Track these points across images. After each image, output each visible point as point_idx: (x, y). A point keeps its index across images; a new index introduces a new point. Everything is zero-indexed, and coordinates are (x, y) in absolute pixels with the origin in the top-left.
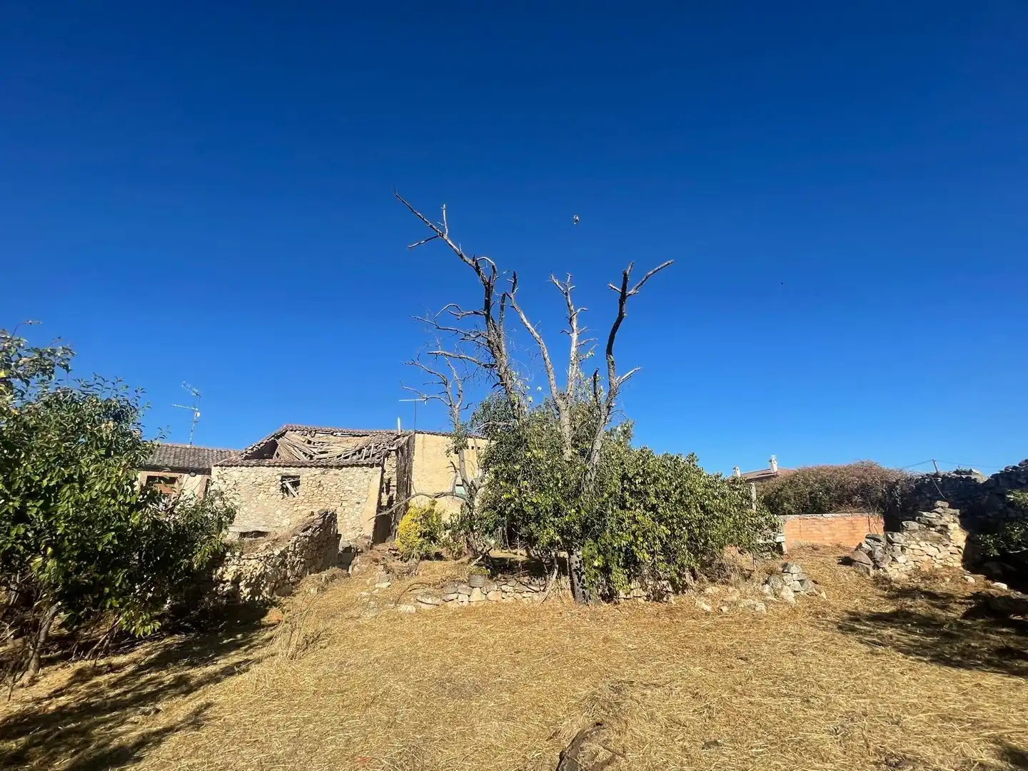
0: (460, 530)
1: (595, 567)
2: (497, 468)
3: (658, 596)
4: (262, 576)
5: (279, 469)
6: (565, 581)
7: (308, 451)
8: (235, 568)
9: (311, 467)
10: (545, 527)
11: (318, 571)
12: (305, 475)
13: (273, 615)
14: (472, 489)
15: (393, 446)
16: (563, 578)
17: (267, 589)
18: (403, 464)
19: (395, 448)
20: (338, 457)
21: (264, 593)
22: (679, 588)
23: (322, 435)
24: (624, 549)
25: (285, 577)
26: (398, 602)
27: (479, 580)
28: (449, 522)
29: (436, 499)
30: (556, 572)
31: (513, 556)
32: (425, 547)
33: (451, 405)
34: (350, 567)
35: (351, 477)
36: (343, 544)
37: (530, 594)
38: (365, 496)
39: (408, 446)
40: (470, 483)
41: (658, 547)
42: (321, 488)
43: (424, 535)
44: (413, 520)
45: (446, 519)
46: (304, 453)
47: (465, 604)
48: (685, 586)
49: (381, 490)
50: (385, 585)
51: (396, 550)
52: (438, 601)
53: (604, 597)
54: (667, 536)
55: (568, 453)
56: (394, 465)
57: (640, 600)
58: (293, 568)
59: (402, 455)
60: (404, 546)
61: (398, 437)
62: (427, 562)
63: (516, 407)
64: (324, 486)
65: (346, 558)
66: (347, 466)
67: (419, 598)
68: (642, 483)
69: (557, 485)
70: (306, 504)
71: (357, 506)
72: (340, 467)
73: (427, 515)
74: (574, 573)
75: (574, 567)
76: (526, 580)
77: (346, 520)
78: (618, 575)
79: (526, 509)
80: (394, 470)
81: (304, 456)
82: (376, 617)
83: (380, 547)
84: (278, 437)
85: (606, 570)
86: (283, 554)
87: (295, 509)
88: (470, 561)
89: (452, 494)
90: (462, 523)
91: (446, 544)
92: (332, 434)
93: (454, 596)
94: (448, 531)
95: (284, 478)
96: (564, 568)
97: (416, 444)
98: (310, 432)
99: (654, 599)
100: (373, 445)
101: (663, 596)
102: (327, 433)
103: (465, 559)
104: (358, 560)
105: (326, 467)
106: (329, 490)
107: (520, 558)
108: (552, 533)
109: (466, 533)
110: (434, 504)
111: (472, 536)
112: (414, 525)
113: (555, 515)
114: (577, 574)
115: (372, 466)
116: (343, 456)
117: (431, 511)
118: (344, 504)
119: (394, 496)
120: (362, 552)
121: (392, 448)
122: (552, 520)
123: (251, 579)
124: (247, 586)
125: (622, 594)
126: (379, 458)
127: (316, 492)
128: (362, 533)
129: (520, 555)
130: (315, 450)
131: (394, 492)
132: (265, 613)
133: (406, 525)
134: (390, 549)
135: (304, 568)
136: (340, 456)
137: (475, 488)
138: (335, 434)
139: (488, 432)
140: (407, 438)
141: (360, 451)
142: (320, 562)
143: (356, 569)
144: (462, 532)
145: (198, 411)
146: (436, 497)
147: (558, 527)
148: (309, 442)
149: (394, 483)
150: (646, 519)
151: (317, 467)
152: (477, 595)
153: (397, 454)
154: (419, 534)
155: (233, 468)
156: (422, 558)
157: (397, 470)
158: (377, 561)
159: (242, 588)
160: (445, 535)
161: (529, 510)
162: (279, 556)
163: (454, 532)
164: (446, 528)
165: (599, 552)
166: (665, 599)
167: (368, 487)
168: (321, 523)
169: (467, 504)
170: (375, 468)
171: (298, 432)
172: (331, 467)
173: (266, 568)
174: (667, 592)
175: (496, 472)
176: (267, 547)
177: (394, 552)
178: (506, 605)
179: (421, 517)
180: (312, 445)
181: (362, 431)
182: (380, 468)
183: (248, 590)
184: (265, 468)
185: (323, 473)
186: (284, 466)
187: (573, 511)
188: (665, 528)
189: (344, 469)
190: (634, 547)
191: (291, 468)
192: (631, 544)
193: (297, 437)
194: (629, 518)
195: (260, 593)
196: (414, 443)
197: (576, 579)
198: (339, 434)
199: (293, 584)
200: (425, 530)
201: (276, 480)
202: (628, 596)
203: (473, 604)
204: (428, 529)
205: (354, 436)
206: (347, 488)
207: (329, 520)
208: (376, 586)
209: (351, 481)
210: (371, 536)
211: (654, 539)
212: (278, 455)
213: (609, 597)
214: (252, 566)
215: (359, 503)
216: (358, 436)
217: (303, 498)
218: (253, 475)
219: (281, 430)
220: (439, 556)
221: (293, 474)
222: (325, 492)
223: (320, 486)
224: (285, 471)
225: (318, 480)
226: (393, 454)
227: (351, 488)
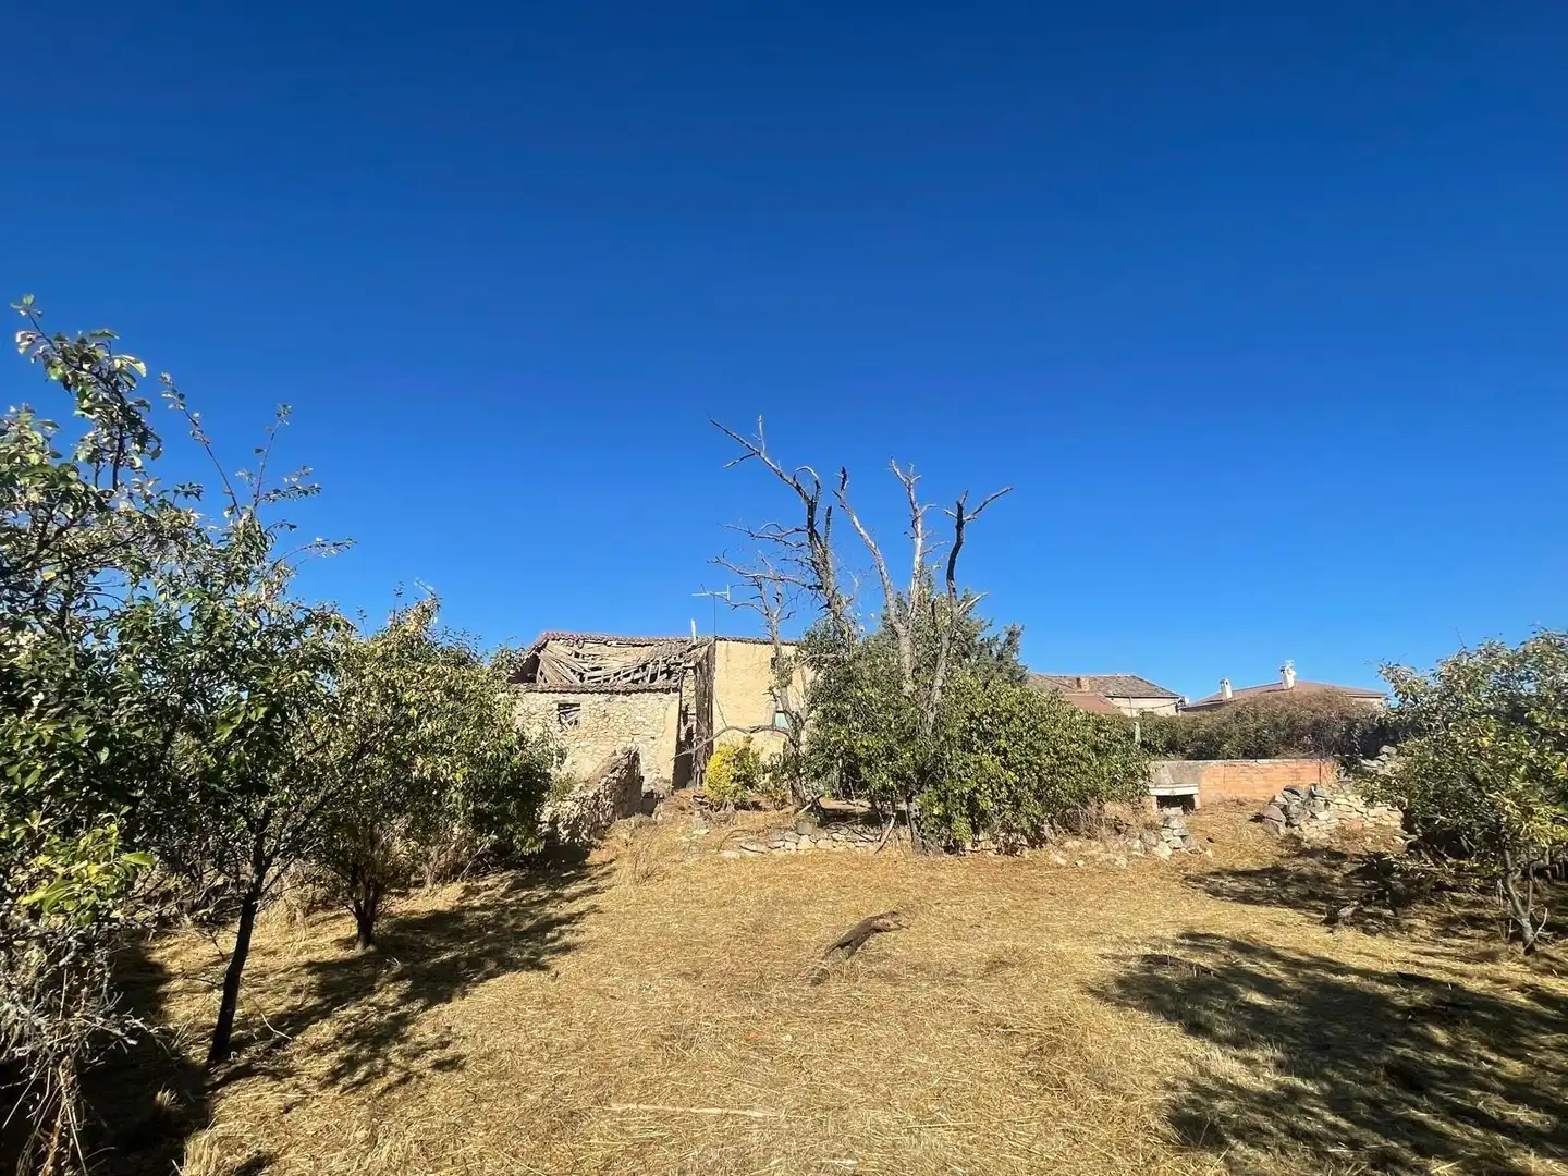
0: (783, 773)
1: (936, 816)
3: (1011, 850)
4: (579, 818)
5: (553, 695)
6: (904, 831)
7: (575, 667)
9: (592, 693)
10: (878, 771)
11: (626, 816)
12: (586, 701)
13: (596, 856)
14: (797, 722)
15: (690, 662)
16: (902, 827)
17: (586, 831)
18: (702, 685)
19: (691, 664)
20: (615, 675)
21: (583, 835)
23: (592, 645)
24: (966, 797)
25: (599, 820)
26: (720, 848)
27: (808, 828)
28: (768, 763)
29: (753, 735)
30: (893, 821)
31: (852, 807)
32: (739, 793)
34: (654, 815)
35: (643, 705)
36: (645, 788)
37: (864, 844)
38: (661, 729)
39: (708, 661)
40: (793, 715)
41: (1005, 795)
42: (607, 719)
43: (737, 779)
44: (723, 761)
45: (764, 759)
46: (571, 670)
47: (793, 852)
48: (1042, 840)
49: (679, 722)
50: (704, 831)
51: (703, 798)
52: (763, 848)
53: (948, 849)
54: (1015, 783)
55: (908, 688)
56: (693, 687)
57: (989, 853)
58: (605, 811)
59: (702, 674)
60: (716, 792)
61: (694, 647)
62: (743, 812)
64: (610, 716)
65: (649, 803)
66: (637, 692)
67: (743, 844)
70: (591, 739)
71: (652, 742)
72: (627, 692)
73: (741, 756)
74: (913, 822)
75: (913, 815)
76: (859, 828)
78: (960, 824)
80: (693, 694)
81: (571, 674)
82: (700, 861)
83: (683, 793)
84: (539, 650)
85: (947, 819)
86: (596, 796)
87: (577, 745)
88: (797, 811)
89: (773, 727)
90: (785, 765)
91: (765, 791)
92: (605, 643)
93: (781, 843)
94: (767, 776)
95: (563, 706)
96: (902, 818)
97: (717, 657)
98: (577, 642)
99: (1005, 853)
100: (660, 659)
101: (1017, 850)
102: (597, 641)
103: (791, 809)
104: (661, 807)
105: (611, 692)
106: (616, 721)
107: (859, 810)
108: (885, 777)
109: (791, 778)
110: (749, 740)
111: (798, 781)
112: (725, 766)
113: (887, 760)
114: (917, 823)
115: (667, 691)
116: (622, 675)
117: (748, 749)
118: (637, 739)
119: (694, 728)
120: (663, 797)
121: (688, 665)
122: (885, 764)
125: (968, 846)
126: (675, 681)
127: (600, 723)
128: (663, 776)
129: (858, 806)
130: (584, 666)
131: (693, 723)
132: (588, 854)
133: (716, 767)
134: (694, 796)
135: (615, 812)
136: (619, 674)
137: (800, 721)
138: (609, 643)
140: (705, 648)
141: (644, 667)
142: (627, 807)
143: (660, 817)
144: (786, 776)
146: (752, 732)
147: (891, 771)
148: (578, 655)
149: (693, 711)
150: (994, 764)
151: (600, 693)
152: (805, 842)
153: (695, 672)
154: (731, 778)
156: (737, 807)
157: (697, 693)
158: (683, 809)
160: (764, 780)
161: (860, 753)
162: (593, 798)
163: (776, 775)
164: (766, 771)
165: (940, 800)
166: (1018, 853)
167: (666, 718)
168: (626, 763)
169: (791, 741)
170: (672, 694)
171: (561, 641)
172: (618, 693)
173: (582, 810)
174: (1021, 845)
177: (700, 800)
178: (838, 853)
179: (734, 757)
180: (581, 660)
181: (644, 639)
182: (678, 694)
183: (566, 832)
184: (537, 694)
185: (609, 700)
186: (561, 692)
188: (1013, 775)
189: (634, 696)
190: (978, 795)
191: (567, 694)
192: (974, 790)
193: (561, 648)
194: (975, 762)
195: (579, 835)
196: (715, 655)
197: (915, 827)
198: (615, 643)
199: (605, 828)
200: (739, 773)
201: (553, 709)
202: (976, 849)
203: (801, 853)
204: (743, 772)
205: (635, 645)
206: (639, 718)
207: (633, 760)
208: (694, 832)
209: (642, 710)
210: (672, 780)
211: (1000, 786)
212: (543, 676)
213: (953, 848)
214: (568, 807)
215: (653, 738)
216: (640, 645)
217: (586, 731)
219: (539, 640)
220: (756, 806)
221: (571, 702)
222: (612, 724)
223: (605, 716)
224: (561, 698)
225: (602, 709)
226: (691, 672)
227: (643, 719)
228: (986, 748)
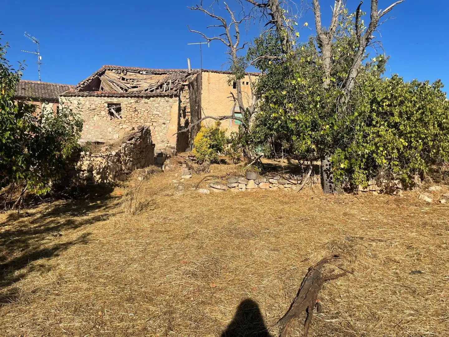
0: (238, 143)
1: (342, 169)
2: (267, 94)
3: (390, 191)
4: (106, 168)
5: (106, 98)
6: (317, 178)
7: (123, 86)
8: (88, 162)
9: (127, 97)
10: (304, 139)
11: (143, 167)
12: (124, 102)
13: (117, 191)
14: (247, 114)
15: (186, 81)
16: (315, 175)
17: (111, 176)
18: (194, 96)
19: (187, 83)
20: (146, 90)
21: (109, 178)
22: (407, 185)
23: (131, 73)
24: (366, 156)
25: (121, 170)
26: (197, 187)
27: (254, 175)
28: (230, 138)
29: (221, 121)
30: (310, 172)
31: (277, 163)
32: (213, 155)
33: (230, 46)
34: (163, 166)
35: (157, 105)
36: (157, 151)
37: (290, 186)
38: (169, 119)
39: (197, 82)
40: (245, 109)
41: (395, 154)
42: (136, 113)
43: (212, 147)
44: (204, 136)
45: (228, 135)
46: (121, 88)
47: (244, 190)
48: (413, 185)
49: (180, 116)
50: (188, 177)
51: (194, 157)
52: (224, 187)
53: (346, 190)
54: (404, 147)
55: (327, 82)
56: (188, 96)
57: (374, 192)
58: (126, 164)
59: (193, 89)
60: (199, 154)
61: (189, 74)
62: (215, 165)
63: (285, 42)
64: (139, 111)
65: (160, 160)
66: (153, 97)
67: (212, 185)
68: (389, 105)
69: (316, 106)
70: (128, 124)
71: (164, 126)
72: (148, 97)
73: (214, 133)
74: (324, 173)
75: (325, 168)
76: (287, 176)
77: (157, 136)
78: (359, 175)
79: (290, 125)
80: (188, 101)
81: (120, 90)
82: (184, 195)
83: (182, 154)
84: (100, 75)
85: (349, 171)
86: (118, 154)
87: (121, 127)
88: (246, 164)
89: (232, 117)
90: (240, 139)
91: (228, 153)
92: (139, 72)
93: (236, 185)
94: (229, 145)
95: (110, 105)
96: (316, 170)
97: (203, 81)
98: (123, 71)
99: (386, 193)
100: (170, 81)
101: (394, 191)
102: (134, 71)
103: (242, 164)
104: (168, 162)
105: (138, 97)
106: (142, 114)
107: (283, 165)
108: (309, 143)
109: (243, 146)
110: (219, 124)
111: (247, 148)
112: (205, 139)
113: (312, 130)
114: (327, 173)
115: (171, 97)
116: (149, 90)
117: (217, 130)
118: (154, 124)
119: (190, 120)
120: (170, 157)
121: (185, 83)
122: (310, 133)
123: (100, 169)
124: (98, 173)
125: (360, 188)
126: (176, 90)
127: (133, 115)
128: (169, 145)
129: (283, 162)
130: (128, 85)
131: (189, 117)
132: (112, 190)
133: (198, 139)
134: (189, 156)
135: (133, 165)
136: (147, 90)
137: (249, 113)
138: (141, 72)
139: (261, 64)
140: (195, 75)
141: (161, 86)
142: (143, 161)
143: (167, 168)
144: (240, 145)
145: (40, 55)
146: (220, 119)
147: (314, 138)
148: (123, 79)
149: (188, 110)
150: (388, 134)
151: (131, 97)
152: (251, 184)
153: (189, 88)
154: (209, 146)
155: (73, 97)
156: (212, 162)
157: (190, 100)
158: (181, 163)
159: (95, 175)
160: (228, 147)
161: (292, 126)
162: (115, 155)
163: (234, 145)
164: (228, 142)
165: (346, 158)
166: (395, 193)
167: (170, 112)
168: (140, 135)
169: (243, 125)
170: (174, 98)
171: (114, 71)
172: (142, 97)
173: (108, 163)
174: (397, 188)
175: (267, 98)
176: (107, 149)
177: (192, 158)
178: (272, 192)
179: (210, 134)
180: (125, 81)
181: (161, 70)
182: (178, 98)
183: (99, 176)
184: (95, 98)
185: (137, 102)
186: (108, 97)
187: (328, 126)
188: (403, 141)
189: (151, 99)
190: (375, 155)
191: (113, 98)
192: (373, 152)
193: (113, 75)
194: (373, 133)
195: (107, 178)
196: (201, 79)
197: (325, 176)
198: (144, 73)
199: (127, 174)
200: (213, 143)
201: (104, 106)
202: (365, 190)
203: (249, 190)
204: (215, 143)
205: (156, 74)
206: (155, 112)
207: (145, 134)
208: (182, 177)
209: (157, 108)
210: (175, 147)
211: (393, 149)
212: (102, 89)
213: (351, 189)
214: (99, 162)
215: (164, 124)
216: (158, 74)
217: (125, 119)
218: (87, 103)
219: (101, 69)
220: (223, 162)
221: (115, 103)
222: (140, 115)
223: (136, 111)
224: (109, 100)
225: (134, 107)
226: (186, 88)
227: (158, 113)
228: (382, 123)
